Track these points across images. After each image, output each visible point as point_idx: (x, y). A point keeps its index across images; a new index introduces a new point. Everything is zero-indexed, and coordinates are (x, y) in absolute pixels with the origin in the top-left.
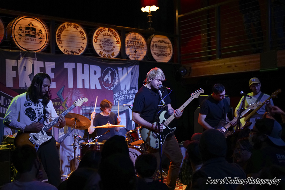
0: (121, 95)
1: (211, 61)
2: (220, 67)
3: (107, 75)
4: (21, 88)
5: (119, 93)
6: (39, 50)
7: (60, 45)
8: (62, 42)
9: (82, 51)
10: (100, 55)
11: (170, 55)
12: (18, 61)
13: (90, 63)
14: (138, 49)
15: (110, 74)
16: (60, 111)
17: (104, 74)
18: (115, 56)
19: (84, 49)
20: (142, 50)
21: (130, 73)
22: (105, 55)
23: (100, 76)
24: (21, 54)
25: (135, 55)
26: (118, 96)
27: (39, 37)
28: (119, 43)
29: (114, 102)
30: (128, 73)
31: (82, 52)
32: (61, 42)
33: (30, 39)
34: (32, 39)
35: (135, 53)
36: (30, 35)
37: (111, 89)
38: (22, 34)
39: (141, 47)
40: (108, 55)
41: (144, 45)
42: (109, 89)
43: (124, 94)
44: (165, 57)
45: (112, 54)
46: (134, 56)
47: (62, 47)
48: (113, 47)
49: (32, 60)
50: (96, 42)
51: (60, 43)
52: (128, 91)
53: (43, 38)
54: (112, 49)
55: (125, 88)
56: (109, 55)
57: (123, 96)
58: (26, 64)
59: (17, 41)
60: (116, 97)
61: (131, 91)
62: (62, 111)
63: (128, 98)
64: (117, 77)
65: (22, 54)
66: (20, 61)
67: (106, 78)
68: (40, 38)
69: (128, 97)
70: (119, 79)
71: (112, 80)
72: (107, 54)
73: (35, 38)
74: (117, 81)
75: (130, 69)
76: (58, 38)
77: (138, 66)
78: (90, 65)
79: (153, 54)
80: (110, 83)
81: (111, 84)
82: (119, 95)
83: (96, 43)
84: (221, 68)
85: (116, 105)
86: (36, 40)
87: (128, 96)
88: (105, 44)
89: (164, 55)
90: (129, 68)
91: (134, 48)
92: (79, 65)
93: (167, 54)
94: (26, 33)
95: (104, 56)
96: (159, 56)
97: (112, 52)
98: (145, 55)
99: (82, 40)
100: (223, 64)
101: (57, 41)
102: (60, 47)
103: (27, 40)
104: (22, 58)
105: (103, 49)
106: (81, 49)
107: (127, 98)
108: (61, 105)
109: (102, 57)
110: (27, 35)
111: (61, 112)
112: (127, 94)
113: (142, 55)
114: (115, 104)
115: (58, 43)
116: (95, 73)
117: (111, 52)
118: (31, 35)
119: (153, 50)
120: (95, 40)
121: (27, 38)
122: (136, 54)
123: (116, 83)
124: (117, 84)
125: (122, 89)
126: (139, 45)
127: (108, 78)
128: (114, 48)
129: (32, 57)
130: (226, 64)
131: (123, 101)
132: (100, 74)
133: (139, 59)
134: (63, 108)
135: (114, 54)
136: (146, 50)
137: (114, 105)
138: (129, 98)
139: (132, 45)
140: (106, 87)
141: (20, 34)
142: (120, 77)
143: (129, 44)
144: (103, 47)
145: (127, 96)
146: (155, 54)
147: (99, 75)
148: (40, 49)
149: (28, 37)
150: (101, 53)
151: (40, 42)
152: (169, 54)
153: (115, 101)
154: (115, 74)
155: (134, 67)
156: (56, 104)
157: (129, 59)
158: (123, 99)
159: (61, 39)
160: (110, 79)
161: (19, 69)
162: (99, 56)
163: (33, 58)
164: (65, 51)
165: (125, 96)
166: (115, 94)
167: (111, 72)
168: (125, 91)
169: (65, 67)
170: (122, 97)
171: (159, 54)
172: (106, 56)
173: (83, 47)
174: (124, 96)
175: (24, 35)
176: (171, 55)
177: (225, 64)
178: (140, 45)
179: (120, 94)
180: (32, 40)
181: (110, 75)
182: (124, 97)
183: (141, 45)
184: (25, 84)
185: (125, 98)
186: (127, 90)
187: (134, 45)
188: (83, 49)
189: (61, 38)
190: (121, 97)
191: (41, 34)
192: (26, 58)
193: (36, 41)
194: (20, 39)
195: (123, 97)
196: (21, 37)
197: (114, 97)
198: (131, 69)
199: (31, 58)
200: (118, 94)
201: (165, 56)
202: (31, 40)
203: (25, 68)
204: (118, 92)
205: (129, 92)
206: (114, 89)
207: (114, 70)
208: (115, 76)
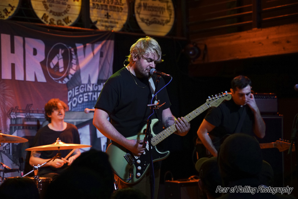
0: (81, 93)
1: (244, 34)
2: (260, 43)
3: (56, 57)
5: (78, 89)
9: (10, 12)
10: (43, 21)
11: (169, 24)
13: (25, 34)
14: (112, 12)
15: (62, 55)
17: (50, 54)
18: (70, 24)
19: (15, 9)
20: (120, 13)
21: (97, 54)
22: (52, 21)
23: (43, 58)
25: (106, 22)
26: (76, 94)
28: (78, 1)
30: (94, 54)
31: (10, 15)
35: (108, 18)
37: (63, 81)
39: (118, 7)
40: (58, 22)
42: (60, 82)
43: (87, 92)
44: (161, 26)
45: (65, 19)
46: (104, 24)
48: (66, 6)
52: (94, 85)
54: (65, 11)
55: (89, 81)
56: (60, 21)
57: (86, 96)
60: (73, 96)
61: (99, 86)
63: (94, 98)
64: (74, 61)
67: (55, 61)
69: (94, 96)
70: (77, 63)
71: (65, 66)
72: (56, 18)
74: (74, 67)
75: (98, 48)
77: (113, 42)
78: (26, 39)
79: (138, 20)
80: (61, 70)
81: (63, 73)
82: (78, 93)
84: (260, 45)
85: (73, 110)
87: (94, 95)
88: (53, 1)
89: (159, 23)
90: (95, 45)
91: (105, 10)
92: (6, 38)
95: (51, 23)
96: (150, 24)
97: (66, 16)
98: (124, 22)
100: (265, 38)
109: (48, 24)
112: (92, 91)
113: (120, 22)
114: (70, 109)
116: (35, 52)
117: (63, 15)
119: (139, 14)
122: (109, 20)
123: (72, 72)
124: (75, 74)
125: (83, 83)
126: (113, 5)
127: (58, 62)
128: (70, 8)
130: (271, 37)
131: (84, 104)
132: (44, 54)
133: (115, 30)
135: (70, 19)
136: (127, 14)
139: (102, 3)
140: (54, 79)
142: (79, 61)
143: (97, 2)
144: (49, 7)
145: (92, 95)
146: (143, 20)
147: (41, 56)
150: (45, 16)
152: (168, 22)
153: (71, 104)
154: (71, 55)
155: (106, 43)
157: (96, 28)
160: (61, 64)
162: (42, 23)
165: (88, 95)
166: (71, 91)
167: (63, 51)
168: (88, 85)
170: (83, 97)
171: (150, 20)
172: (55, 22)
173: (12, 5)
174: (86, 94)
176: (171, 23)
177: (268, 38)
178: (116, 4)
179: (79, 91)
181: (61, 57)
182: (87, 97)
183: (118, 4)
185: (88, 98)
187: (106, 3)
188: (12, 9)
190: (81, 97)
195: (85, 97)
197: (69, 96)
198: (100, 46)
200: (76, 91)
201: (161, 24)
204: (76, 88)
205: (97, 87)
206: (68, 82)
207: (68, 47)
208: (72, 59)
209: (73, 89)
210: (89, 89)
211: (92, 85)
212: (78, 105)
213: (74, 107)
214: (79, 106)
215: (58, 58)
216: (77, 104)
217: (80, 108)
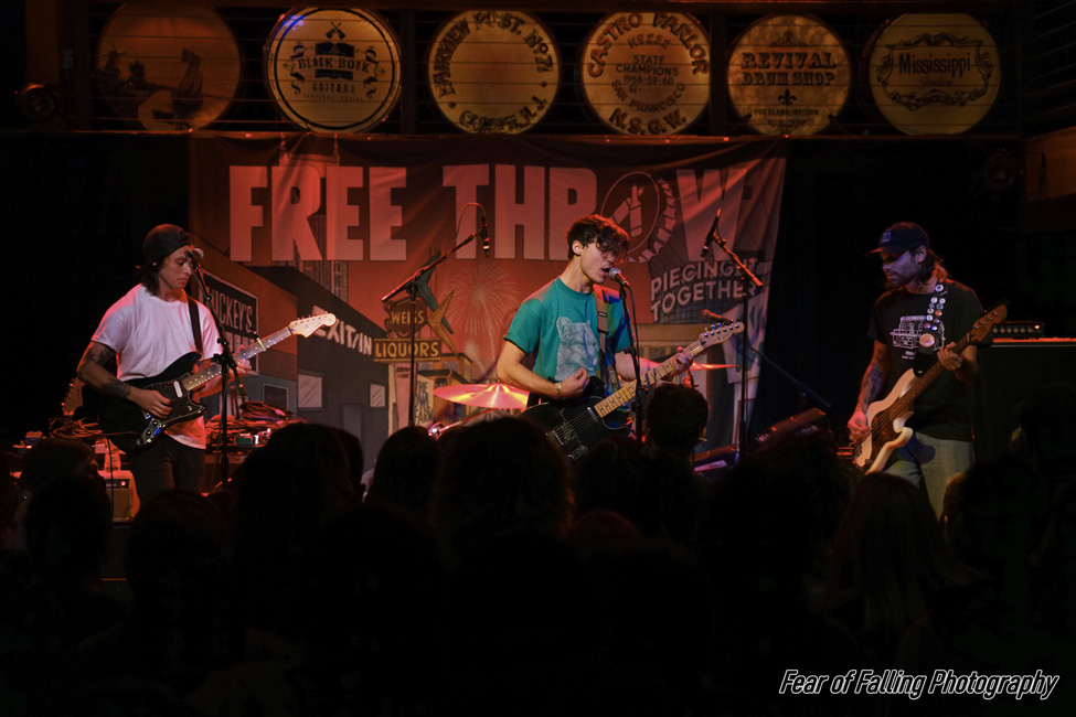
0: (687, 284)
3: (624, 204)
4: (280, 264)
5: (680, 272)
6: (359, 124)
7: (445, 98)
8: (454, 86)
9: (535, 114)
10: (614, 125)
11: (981, 100)
12: (274, 168)
14: (800, 88)
15: (640, 198)
16: (422, 344)
17: (609, 200)
19: (546, 107)
20: (826, 89)
21: (735, 187)
22: (636, 122)
24: (283, 143)
25: (787, 113)
26: (672, 285)
27: (365, 76)
28: (704, 71)
29: (653, 312)
30: (723, 189)
31: (534, 121)
32: (448, 87)
33: (332, 85)
34: (339, 85)
35: (787, 103)
36: (331, 71)
37: (640, 258)
38: (302, 73)
39: (818, 74)
40: (649, 125)
41: (834, 67)
43: (703, 279)
45: (670, 116)
46: (776, 118)
47: (453, 105)
48: (674, 87)
49: (319, 165)
50: (595, 76)
51: (445, 92)
52: (722, 265)
53: (379, 79)
54: (670, 98)
56: (657, 122)
57: (698, 288)
58: (299, 178)
59: (287, 99)
60: (665, 288)
62: (430, 343)
63: (724, 294)
64: (669, 211)
65: (286, 145)
66: (278, 171)
67: (620, 215)
68: (371, 80)
69: (721, 289)
70: (679, 213)
71: (647, 223)
72: (646, 118)
73: (350, 84)
74: (670, 224)
75: (738, 175)
76: (437, 72)
77: (782, 161)
78: (553, 170)
80: (636, 233)
81: (640, 238)
82: (678, 283)
83: (598, 80)
85: (662, 321)
86: (353, 86)
87: (724, 286)
88: (640, 78)
89: (949, 101)
90: (731, 171)
91: (779, 84)
92: (505, 173)
93: (966, 96)
94: (320, 68)
95: (634, 128)
96: (918, 107)
97: (670, 110)
99: (539, 69)
101: (433, 86)
102: (444, 108)
103: (321, 89)
104: (285, 159)
105: (628, 101)
106: (533, 109)
107: (720, 297)
108: (423, 325)
109: (625, 132)
110: (320, 73)
111: (425, 347)
112: (717, 279)
113: (822, 109)
114: (656, 319)
115: (436, 91)
116: (572, 197)
117: (664, 109)
118: (338, 72)
119: (885, 84)
120: (592, 66)
121: (321, 84)
122: (790, 108)
123: (663, 235)
124: (671, 239)
125: (691, 259)
126: (805, 69)
127: (628, 216)
128: (683, 89)
129: (322, 154)
131: (695, 306)
132: (594, 198)
133: (806, 131)
134: (434, 335)
135: (682, 115)
136: (846, 88)
137: (655, 323)
138: (728, 296)
139: (772, 69)
141: (296, 70)
142: (684, 209)
143: (757, 70)
144: (628, 93)
145: (715, 288)
146: (895, 98)
147: (587, 203)
148: (367, 120)
149: (326, 80)
150: (618, 116)
151: (369, 93)
152: (977, 94)
153: (660, 308)
154: (664, 197)
155: (759, 167)
156: (406, 320)
157: (754, 132)
158: (696, 298)
159: (449, 76)
160: (637, 219)
161: (274, 198)
162: (612, 131)
163: (325, 158)
164: (467, 119)
165: (706, 288)
166: (658, 280)
167: (641, 191)
168: (707, 264)
169: (445, 184)
170: (692, 291)
171: (917, 97)
173: (542, 99)
174: (702, 284)
175: (309, 73)
176: (988, 97)
178: (814, 66)
179: (681, 278)
180: (339, 90)
181: (636, 202)
182: (701, 291)
183: (821, 67)
184: (296, 248)
185: (705, 295)
186: (719, 263)
187: (782, 69)
188: (540, 108)
189: (451, 71)
190: (685, 292)
191: (373, 65)
192: (302, 156)
193: (353, 91)
194: (294, 90)
195: (696, 292)
196: (298, 83)
197: (654, 291)
198: (742, 172)
199: (320, 157)
200: (672, 278)
201: (953, 103)
202: (335, 90)
203: (296, 192)
204: (672, 272)
205: (731, 269)
206: (652, 258)
207: (655, 180)
208: (664, 205)
209: (665, 274)
210: (709, 272)
211: (716, 264)
212: (678, 310)
213: (665, 314)
214: (681, 313)
215: (629, 206)
216: (674, 307)
217: (683, 316)
